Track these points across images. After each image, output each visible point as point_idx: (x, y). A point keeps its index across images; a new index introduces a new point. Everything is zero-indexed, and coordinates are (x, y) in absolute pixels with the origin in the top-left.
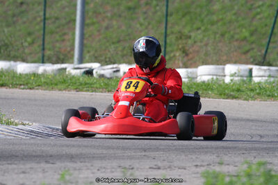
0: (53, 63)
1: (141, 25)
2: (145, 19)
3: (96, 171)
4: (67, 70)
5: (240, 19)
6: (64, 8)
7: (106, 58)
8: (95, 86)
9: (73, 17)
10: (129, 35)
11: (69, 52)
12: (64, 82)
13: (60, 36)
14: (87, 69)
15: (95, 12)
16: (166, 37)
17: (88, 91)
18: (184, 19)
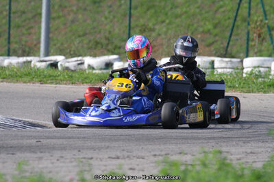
0: (19, 56)
1: (106, 18)
2: (110, 12)
3: (55, 161)
4: (33, 63)
5: (203, 12)
6: (30, 2)
7: (70, 51)
8: (59, 78)
9: (39, 11)
10: (94, 28)
11: (36, 45)
12: (28, 74)
13: (27, 30)
14: (52, 62)
15: (60, 6)
16: (130, 30)
17: (52, 83)
18: (149, 13)
